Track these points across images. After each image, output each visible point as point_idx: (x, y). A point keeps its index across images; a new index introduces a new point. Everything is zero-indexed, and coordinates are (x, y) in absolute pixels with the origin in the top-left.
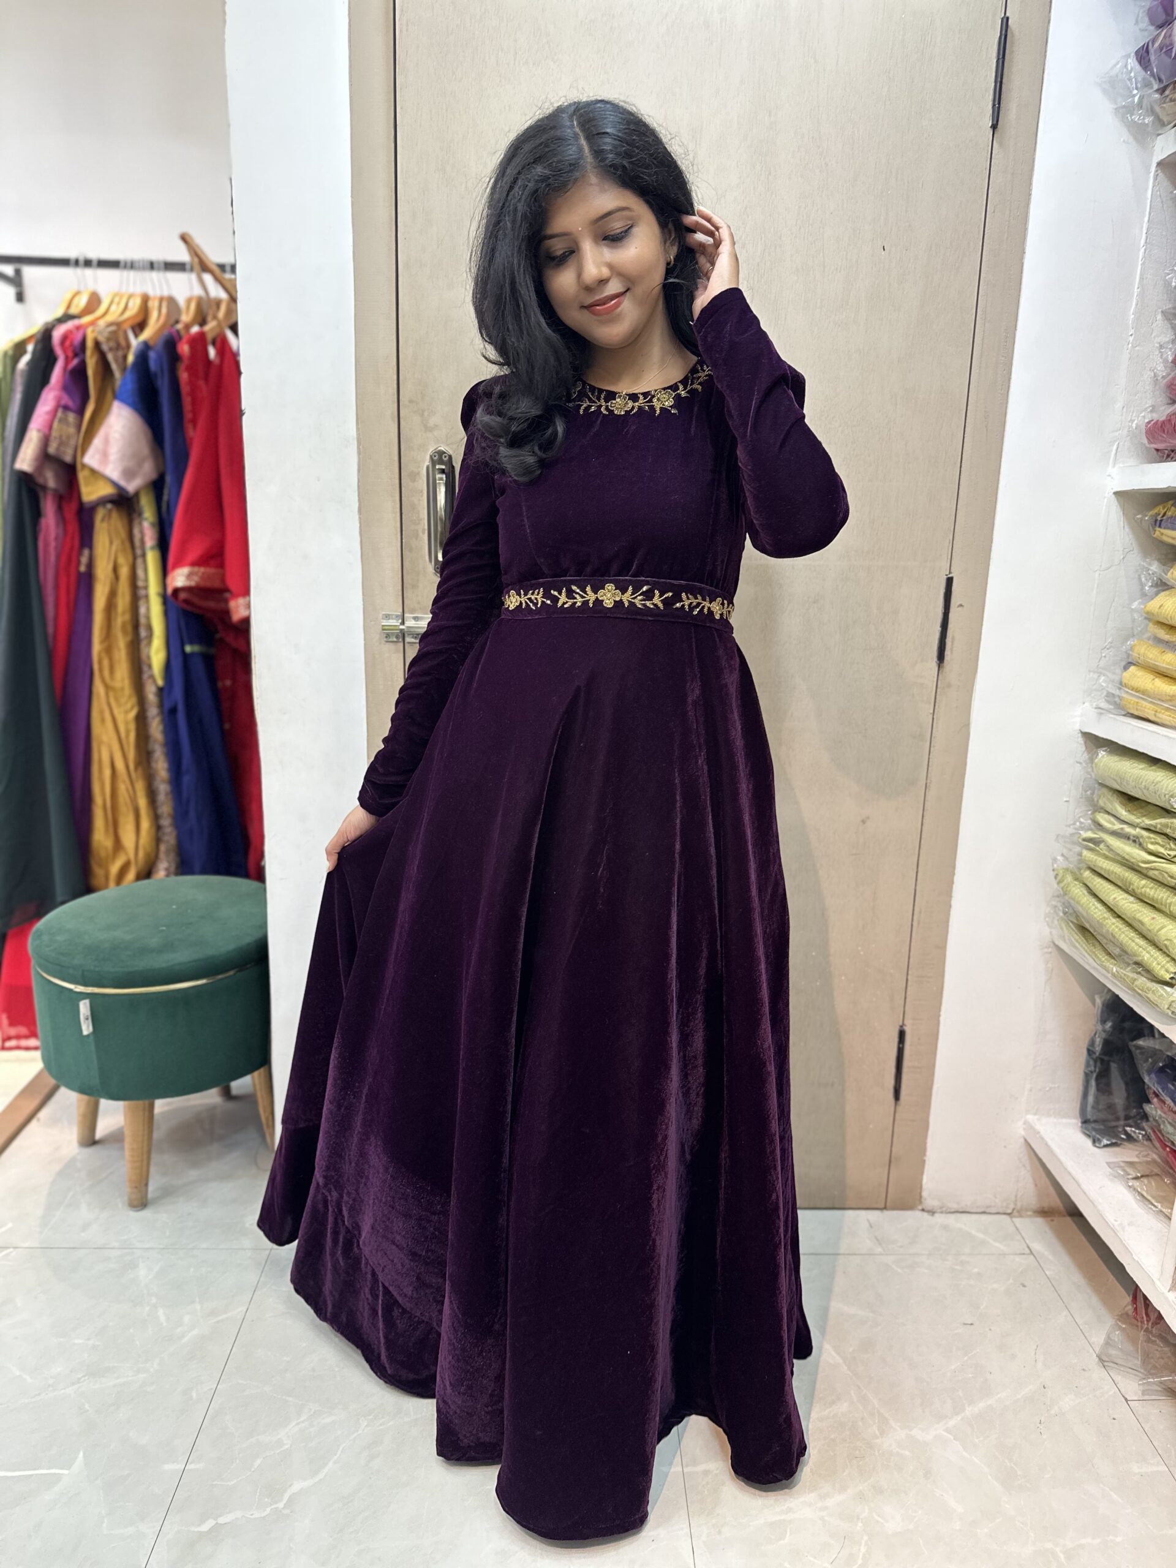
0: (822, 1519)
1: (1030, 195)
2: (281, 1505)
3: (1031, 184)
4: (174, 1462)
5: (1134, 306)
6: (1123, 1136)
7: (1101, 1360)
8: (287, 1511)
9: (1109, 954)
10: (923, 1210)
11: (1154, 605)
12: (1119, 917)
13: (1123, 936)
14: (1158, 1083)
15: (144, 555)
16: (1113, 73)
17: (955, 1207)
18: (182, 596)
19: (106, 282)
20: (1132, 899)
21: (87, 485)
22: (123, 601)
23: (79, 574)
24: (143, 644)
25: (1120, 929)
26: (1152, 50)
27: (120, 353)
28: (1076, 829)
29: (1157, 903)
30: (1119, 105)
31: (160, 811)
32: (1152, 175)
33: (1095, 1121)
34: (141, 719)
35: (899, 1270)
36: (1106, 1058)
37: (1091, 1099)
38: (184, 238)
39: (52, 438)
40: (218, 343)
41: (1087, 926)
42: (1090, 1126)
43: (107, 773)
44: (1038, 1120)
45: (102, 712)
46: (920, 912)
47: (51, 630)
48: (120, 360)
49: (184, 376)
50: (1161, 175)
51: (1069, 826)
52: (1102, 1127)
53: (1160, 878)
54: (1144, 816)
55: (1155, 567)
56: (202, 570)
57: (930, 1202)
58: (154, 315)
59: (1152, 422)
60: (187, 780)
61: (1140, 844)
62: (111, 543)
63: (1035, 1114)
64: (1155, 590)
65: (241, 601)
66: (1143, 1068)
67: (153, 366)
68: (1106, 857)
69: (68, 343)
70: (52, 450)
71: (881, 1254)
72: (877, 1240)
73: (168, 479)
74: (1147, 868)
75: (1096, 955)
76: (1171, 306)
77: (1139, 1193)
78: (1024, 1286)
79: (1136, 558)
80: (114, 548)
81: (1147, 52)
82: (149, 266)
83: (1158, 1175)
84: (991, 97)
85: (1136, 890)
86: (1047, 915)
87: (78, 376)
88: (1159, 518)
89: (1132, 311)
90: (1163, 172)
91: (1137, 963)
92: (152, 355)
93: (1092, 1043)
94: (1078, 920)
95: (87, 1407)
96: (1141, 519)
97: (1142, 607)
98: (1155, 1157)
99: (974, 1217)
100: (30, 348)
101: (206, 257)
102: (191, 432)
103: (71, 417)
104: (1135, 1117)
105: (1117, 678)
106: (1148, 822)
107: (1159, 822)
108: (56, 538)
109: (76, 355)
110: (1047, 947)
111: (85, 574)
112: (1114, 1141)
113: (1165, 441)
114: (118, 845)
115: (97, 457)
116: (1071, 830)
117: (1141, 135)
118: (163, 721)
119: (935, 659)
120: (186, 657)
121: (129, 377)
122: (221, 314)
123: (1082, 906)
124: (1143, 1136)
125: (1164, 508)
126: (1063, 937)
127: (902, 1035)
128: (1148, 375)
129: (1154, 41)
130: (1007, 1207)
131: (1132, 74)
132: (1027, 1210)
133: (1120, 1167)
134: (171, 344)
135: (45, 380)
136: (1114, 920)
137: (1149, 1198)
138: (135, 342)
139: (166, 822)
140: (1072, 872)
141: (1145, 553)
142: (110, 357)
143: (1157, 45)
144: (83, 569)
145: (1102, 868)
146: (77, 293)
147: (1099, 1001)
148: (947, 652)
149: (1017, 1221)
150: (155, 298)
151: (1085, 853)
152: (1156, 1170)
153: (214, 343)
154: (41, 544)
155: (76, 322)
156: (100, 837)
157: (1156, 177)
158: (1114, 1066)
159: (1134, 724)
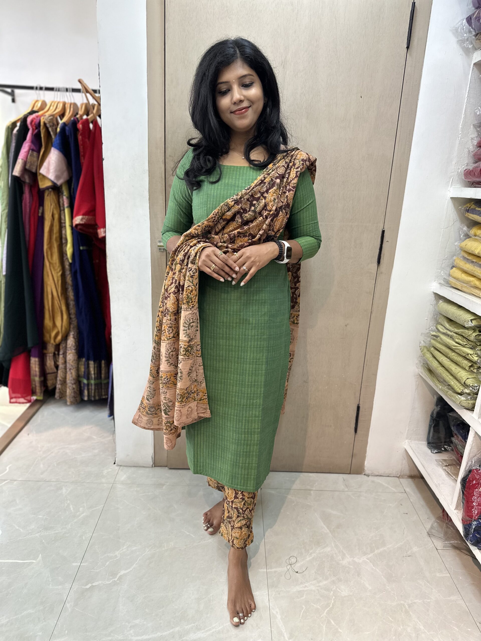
0: (318, 590)
1: (421, 76)
2: (116, 579)
3: (422, 71)
4: (76, 562)
5: (462, 122)
6: (443, 449)
7: (429, 534)
8: (118, 582)
9: (439, 381)
10: (365, 475)
11: (463, 244)
12: (443, 367)
13: (444, 374)
14: (457, 430)
15: (64, 210)
16: (457, 26)
17: (377, 474)
18: (79, 227)
19: (49, 97)
20: (448, 360)
21: (41, 181)
22: (56, 229)
23: (39, 216)
24: (64, 245)
25: (443, 372)
26: (473, 19)
27: (54, 128)
28: (429, 331)
29: (458, 362)
30: (459, 39)
31: (70, 312)
32: (471, 68)
33: (433, 443)
34: (63, 276)
35: (354, 498)
36: (438, 419)
37: (431, 434)
38: (80, 81)
39: (27, 163)
40: (94, 123)
41: (431, 369)
42: (430, 445)
43: (50, 296)
44: (411, 442)
45: (47, 273)
46: (367, 361)
47: (27, 239)
48: (54, 130)
49: (80, 137)
50: (475, 69)
51: (427, 329)
52: (435, 445)
53: (459, 353)
54: (455, 328)
55: (465, 228)
56: (87, 217)
57: (367, 472)
58: (68, 111)
59: (467, 170)
60: (82, 300)
61: (453, 339)
62: (51, 205)
63: (410, 439)
64: (465, 238)
65: (102, 230)
66: (452, 424)
67: (67, 133)
68: (440, 343)
69: (33, 123)
70: (27, 167)
71: (347, 491)
72: (346, 485)
73: (74, 180)
74: (455, 348)
75: (434, 381)
76: (477, 122)
77: (447, 471)
78: (401, 505)
79: (458, 224)
80: (52, 207)
81: (471, 18)
82: (65, 90)
83: (454, 465)
84: (407, 35)
85: (450, 357)
86: (417, 364)
87: (37, 137)
88: (468, 209)
89: (461, 124)
90: (476, 67)
91: (449, 385)
92: (67, 128)
93: (432, 413)
94: (428, 367)
95: (43, 541)
96: (461, 209)
97: (459, 244)
98: (454, 458)
99: (384, 477)
100: (18, 124)
101: (88, 87)
102: (82, 160)
103: (35, 154)
104: (448, 442)
105: (448, 273)
106: (456, 330)
107: (460, 331)
108: (29, 202)
109: (36, 128)
110: (417, 376)
111: (41, 216)
112: (439, 451)
113: (471, 179)
114: (54, 325)
115: (45, 170)
116: (427, 331)
117: (468, 52)
118: (71, 276)
119: (377, 262)
120: (81, 252)
121: (58, 138)
122: (95, 111)
123: (429, 361)
124: (451, 449)
125: (470, 205)
126: (422, 373)
127: (358, 408)
128: (466, 150)
129: (473, 14)
130: (398, 474)
131: (465, 27)
132: (405, 476)
133: (440, 461)
134: (74, 123)
135: (25, 139)
136: (441, 368)
137: (451, 474)
138: (61, 122)
139: (73, 316)
140: (427, 348)
141: (462, 222)
142: (50, 129)
143: (475, 16)
144: (40, 215)
145: (438, 347)
146: (37, 101)
147: (436, 397)
148: (381, 260)
149: (401, 480)
150: (68, 103)
151: (432, 341)
152: (454, 463)
153: (92, 122)
154: (23, 204)
155: (37, 114)
156: (48, 322)
157: (473, 69)
158: (441, 423)
159: (453, 291)
